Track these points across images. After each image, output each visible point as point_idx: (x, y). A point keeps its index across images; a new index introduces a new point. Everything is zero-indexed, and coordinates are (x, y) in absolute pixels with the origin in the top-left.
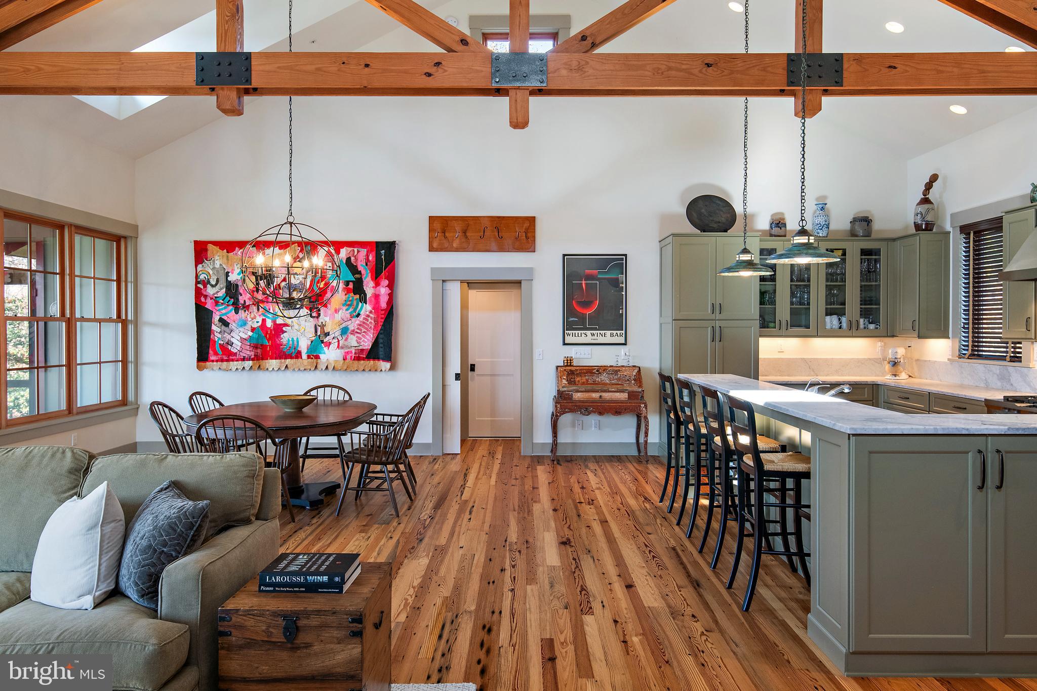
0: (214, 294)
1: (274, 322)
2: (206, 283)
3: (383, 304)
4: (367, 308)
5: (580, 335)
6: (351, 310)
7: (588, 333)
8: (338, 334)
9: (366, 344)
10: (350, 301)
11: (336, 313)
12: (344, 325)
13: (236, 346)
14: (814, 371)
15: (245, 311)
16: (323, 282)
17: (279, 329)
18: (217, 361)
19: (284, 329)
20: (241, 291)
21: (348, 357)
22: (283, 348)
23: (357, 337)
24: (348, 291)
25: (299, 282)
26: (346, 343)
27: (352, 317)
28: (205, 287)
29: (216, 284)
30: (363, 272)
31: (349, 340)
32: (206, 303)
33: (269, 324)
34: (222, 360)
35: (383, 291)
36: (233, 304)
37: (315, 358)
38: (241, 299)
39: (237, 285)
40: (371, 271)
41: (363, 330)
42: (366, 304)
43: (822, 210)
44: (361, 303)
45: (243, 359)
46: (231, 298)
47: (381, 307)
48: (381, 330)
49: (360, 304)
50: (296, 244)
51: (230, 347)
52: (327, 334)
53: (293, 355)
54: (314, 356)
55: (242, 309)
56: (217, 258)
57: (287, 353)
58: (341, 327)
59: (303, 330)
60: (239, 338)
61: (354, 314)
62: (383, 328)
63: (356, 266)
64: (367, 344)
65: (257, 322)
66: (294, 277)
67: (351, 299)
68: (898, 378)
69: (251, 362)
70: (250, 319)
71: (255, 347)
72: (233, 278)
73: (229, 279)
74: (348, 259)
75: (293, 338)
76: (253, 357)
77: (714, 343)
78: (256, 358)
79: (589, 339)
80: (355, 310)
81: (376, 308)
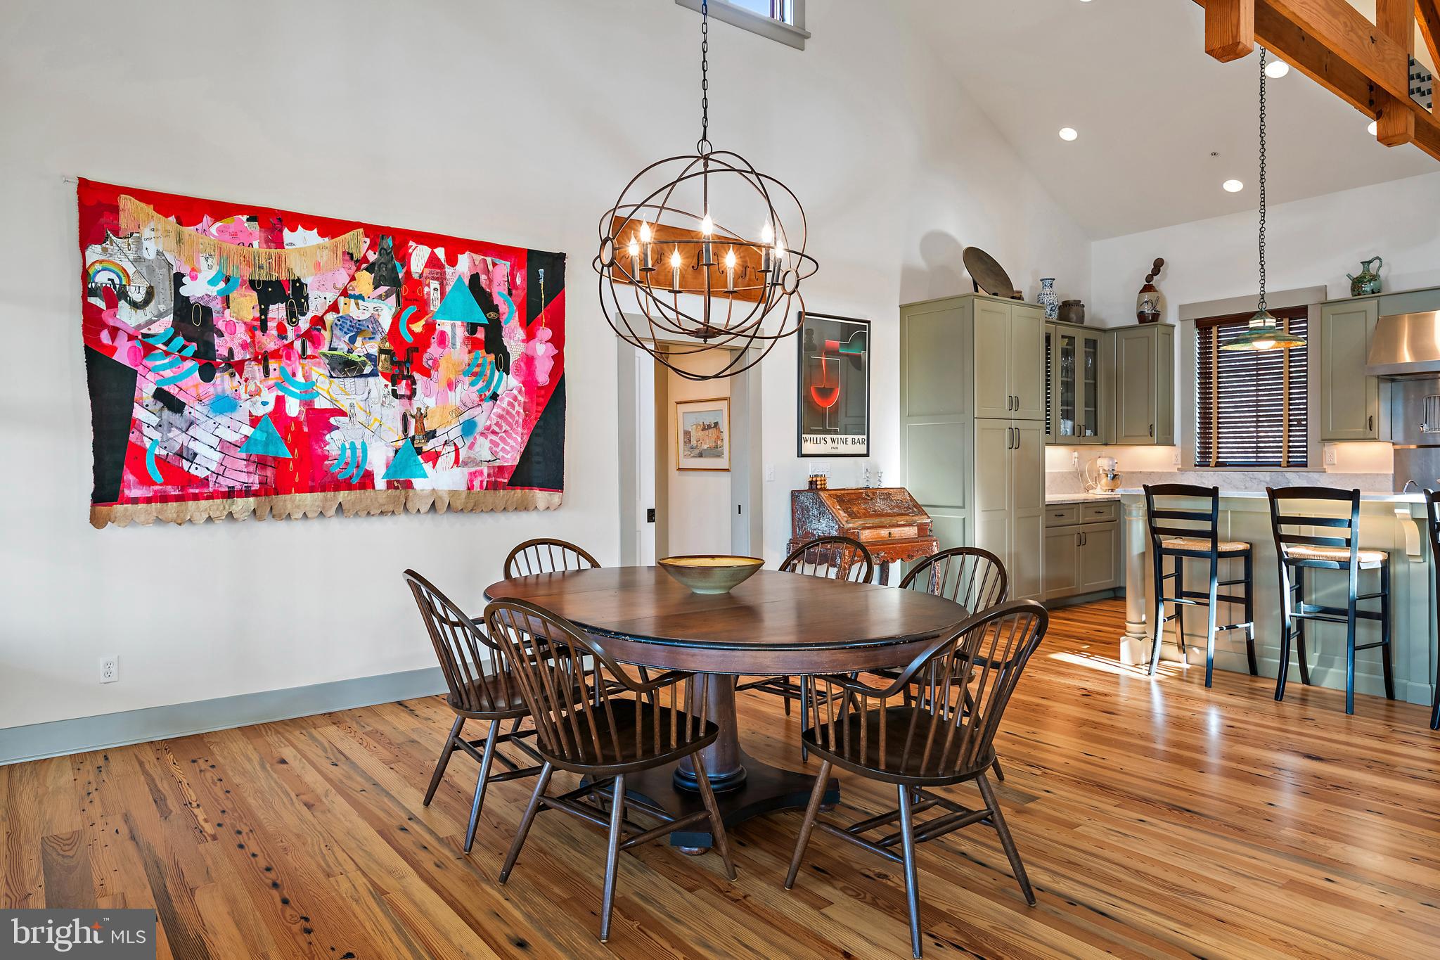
0: (139, 327)
1: (308, 405)
2: (114, 296)
3: (543, 377)
4: (510, 383)
5: (819, 442)
6: (481, 384)
7: (828, 437)
8: (455, 433)
9: (509, 456)
10: (479, 365)
11: (450, 390)
12: (466, 416)
13: (206, 462)
15: (232, 375)
16: (422, 322)
17: (320, 421)
18: (148, 500)
19: (332, 421)
20: (221, 325)
21: (477, 484)
22: (331, 465)
23: (491, 441)
24: (474, 345)
25: (367, 315)
26: (472, 454)
27: (481, 400)
28: (112, 303)
29: (147, 302)
30: (502, 308)
31: (477, 447)
32: (114, 349)
33: (293, 408)
34: (164, 498)
35: (542, 349)
36: (195, 356)
37: (403, 488)
38: (221, 346)
39: (208, 311)
40: (520, 308)
41: (505, 427)
42: (508, 374)
44: (499, 371)
45: (230, 494)
46: (189, 339)
47: (537, 382)
48: (536, 427)
49: (497, 374)
50: (361, 230)
51: (186, 465)
52: (431, 435)
53: (355, 481)
54: (401, 485)
55: (224, 370)
56: (146, 233)
57: (341, 477)
58: (462, 419)
59: (377, 424)
60: (215, 442)
61: (487, 393)
62: (542, 423)
63: (490, 295)
64: (511, 456)
65: (265, 403)
66: (357, 304)
67: (480, 361)
69: (251, 499)
70: (244, 396)
71: (262, 462)
72: (194, 290)
73: (184, 291)
74: (474, 279)
75: (352, 444)
76: (256, 487)
77: (1011, 451)
78: (265, 490)
79: (829, 448)
80: (488, 387)
81: (529, 384)
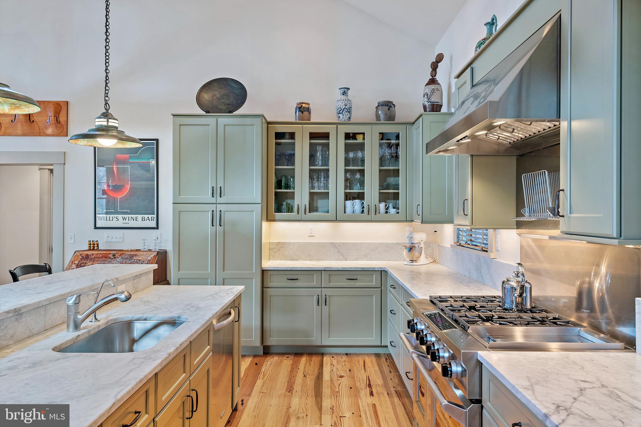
5: (111, 219)
7: (120, 217)
14: (342, 255)
43: (343, 95)
68: (416, 264)
77: (214, 227)
79: (120, 224)
